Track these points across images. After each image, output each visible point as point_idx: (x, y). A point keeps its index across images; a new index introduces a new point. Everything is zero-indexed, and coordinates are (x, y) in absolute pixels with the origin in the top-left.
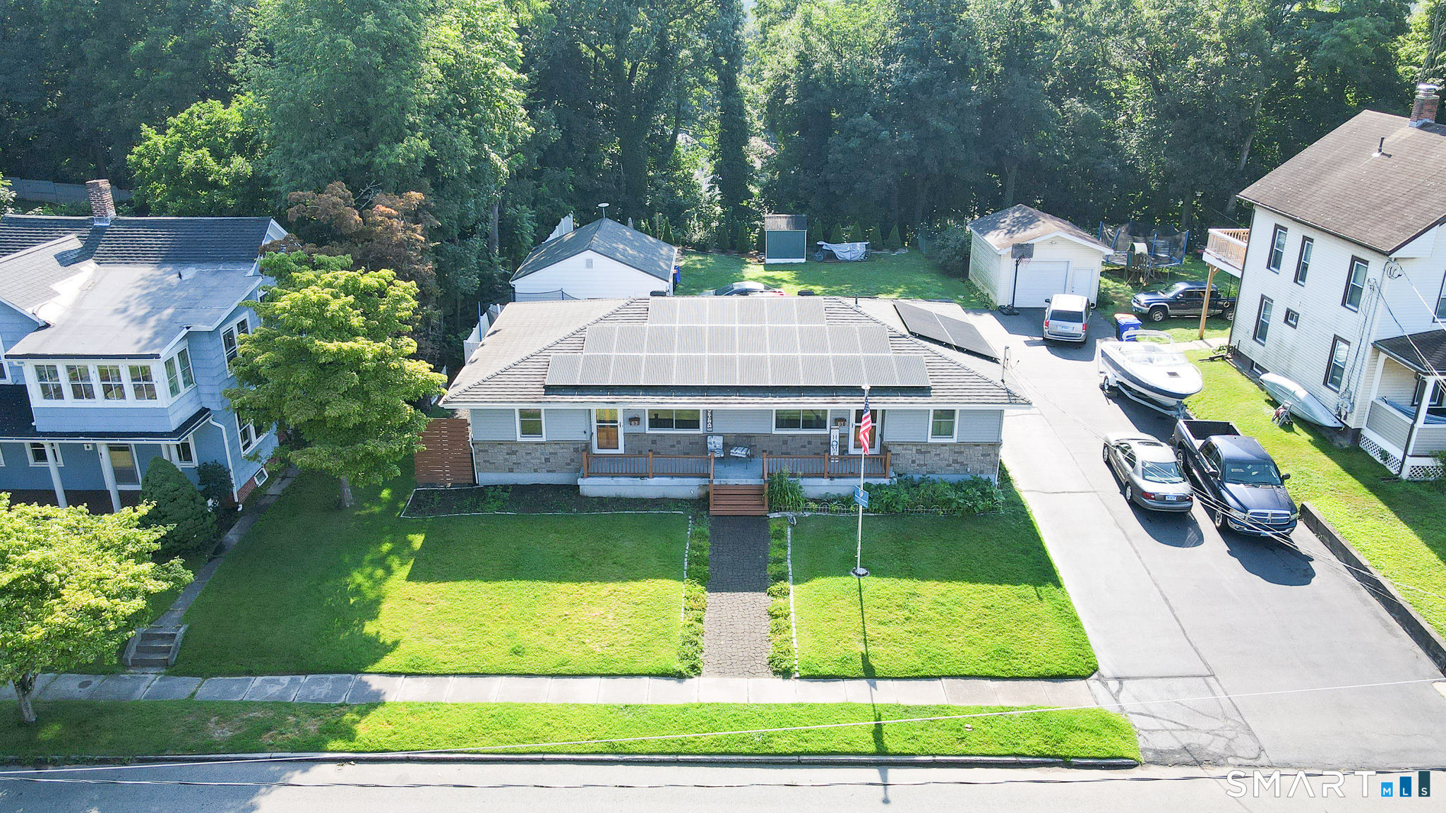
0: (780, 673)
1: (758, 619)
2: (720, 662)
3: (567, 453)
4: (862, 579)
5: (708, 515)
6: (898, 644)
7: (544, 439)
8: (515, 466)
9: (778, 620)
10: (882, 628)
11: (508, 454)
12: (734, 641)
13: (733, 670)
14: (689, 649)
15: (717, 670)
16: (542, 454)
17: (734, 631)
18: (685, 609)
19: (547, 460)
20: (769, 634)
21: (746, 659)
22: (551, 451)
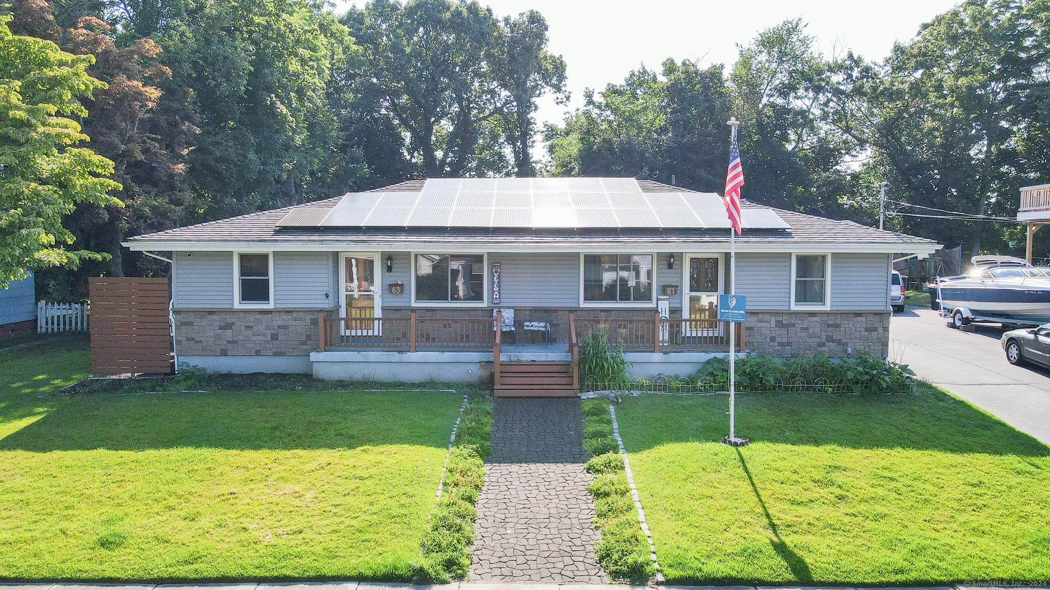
0: (625, 575)
1: (573, 501)
2: (505, 559)
3: (300, 326)
4: (740, 449)
5: (491, 395)
6: (841, 532)
7: (271, 305)
8: (230, 346)
9: (610, 499)
10: (801, 510)
11: (221, 328)
12: (531, 530)
13: (529, 572)
14: (446, 537)
15: (498, 572)
16: (268, 328)
17: (530, 515)
18: (445, 484)
19: (274, 337)
20: (595, 519)
21: (555, 554)
22: (280, 323)
